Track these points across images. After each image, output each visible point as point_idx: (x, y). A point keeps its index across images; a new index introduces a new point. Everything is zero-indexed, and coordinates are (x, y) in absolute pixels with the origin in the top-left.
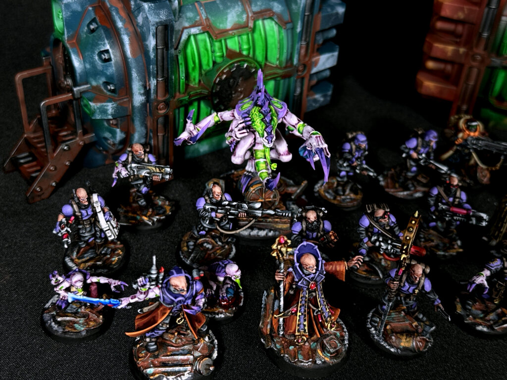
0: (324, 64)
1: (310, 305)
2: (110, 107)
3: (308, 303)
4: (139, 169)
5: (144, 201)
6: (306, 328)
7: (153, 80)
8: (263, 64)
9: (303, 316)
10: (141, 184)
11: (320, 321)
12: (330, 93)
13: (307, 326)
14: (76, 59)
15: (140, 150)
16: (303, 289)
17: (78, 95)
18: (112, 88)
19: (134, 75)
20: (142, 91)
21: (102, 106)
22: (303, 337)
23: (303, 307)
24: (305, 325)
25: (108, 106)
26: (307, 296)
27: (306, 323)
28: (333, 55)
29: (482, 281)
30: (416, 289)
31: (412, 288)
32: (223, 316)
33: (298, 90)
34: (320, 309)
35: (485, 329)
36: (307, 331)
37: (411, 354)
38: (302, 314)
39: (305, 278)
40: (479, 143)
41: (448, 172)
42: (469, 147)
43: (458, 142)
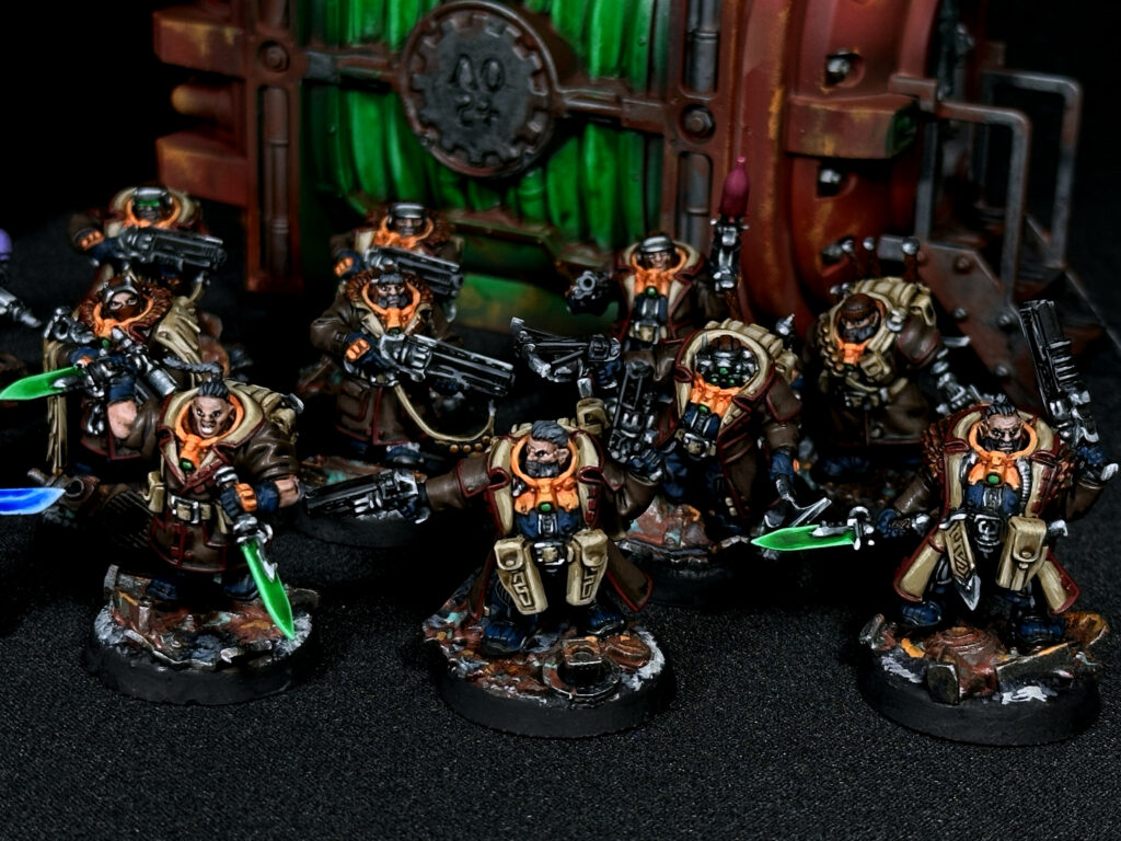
40: (146, 242)
41: (16, 310)
42: (121, 256)
43: (89, 241)
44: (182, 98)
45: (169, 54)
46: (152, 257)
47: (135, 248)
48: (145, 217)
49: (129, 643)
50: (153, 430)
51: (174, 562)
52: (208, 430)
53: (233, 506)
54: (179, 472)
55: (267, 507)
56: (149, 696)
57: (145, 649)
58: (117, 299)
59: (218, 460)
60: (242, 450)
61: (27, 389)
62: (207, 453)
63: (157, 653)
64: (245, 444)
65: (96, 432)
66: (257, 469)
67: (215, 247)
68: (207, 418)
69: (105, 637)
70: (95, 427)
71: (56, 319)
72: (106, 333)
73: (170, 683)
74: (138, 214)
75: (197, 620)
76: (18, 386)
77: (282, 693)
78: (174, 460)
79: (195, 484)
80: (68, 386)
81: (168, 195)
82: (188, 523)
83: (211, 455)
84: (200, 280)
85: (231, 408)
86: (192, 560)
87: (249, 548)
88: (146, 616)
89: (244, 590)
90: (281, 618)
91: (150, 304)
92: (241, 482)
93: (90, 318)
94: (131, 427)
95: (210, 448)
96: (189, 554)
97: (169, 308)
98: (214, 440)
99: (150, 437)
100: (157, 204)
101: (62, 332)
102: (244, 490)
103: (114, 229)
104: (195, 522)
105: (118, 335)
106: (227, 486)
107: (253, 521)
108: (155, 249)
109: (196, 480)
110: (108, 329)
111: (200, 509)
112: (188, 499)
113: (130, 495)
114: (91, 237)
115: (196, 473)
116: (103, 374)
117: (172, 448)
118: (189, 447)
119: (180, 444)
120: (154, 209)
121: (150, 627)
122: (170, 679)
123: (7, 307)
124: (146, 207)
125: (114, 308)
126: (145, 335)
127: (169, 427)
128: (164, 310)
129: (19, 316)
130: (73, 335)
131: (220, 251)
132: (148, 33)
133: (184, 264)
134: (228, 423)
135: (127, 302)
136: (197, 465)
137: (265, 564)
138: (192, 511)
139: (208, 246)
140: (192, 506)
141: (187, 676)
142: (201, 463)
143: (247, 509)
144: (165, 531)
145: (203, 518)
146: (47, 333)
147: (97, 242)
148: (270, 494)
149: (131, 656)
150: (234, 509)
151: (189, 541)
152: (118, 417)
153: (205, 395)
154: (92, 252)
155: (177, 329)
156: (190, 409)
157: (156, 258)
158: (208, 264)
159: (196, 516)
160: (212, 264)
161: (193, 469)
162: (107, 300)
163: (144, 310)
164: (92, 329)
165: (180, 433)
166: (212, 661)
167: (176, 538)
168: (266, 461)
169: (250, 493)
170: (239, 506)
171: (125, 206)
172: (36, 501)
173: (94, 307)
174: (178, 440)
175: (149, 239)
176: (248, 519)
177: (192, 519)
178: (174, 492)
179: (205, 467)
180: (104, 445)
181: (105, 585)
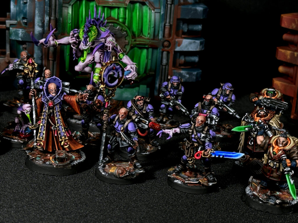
0: (186, 46)
1: (49, 120)
2: (21, 32)
3: (47, 117)
4: (19, 65)
5: (22, 92)
6: (44, 136)
7: (47, 16)
8: (136, 33)
9: (43, 127)
10: (20, 78)
11: (56, 135)
12: (195, 73)
13: (45, 134)
14: (13, 4)
15: (24, 55)
16: (45, 106)
17: (8, 26)
18: (26, 21)
19: (37, 12)
20: (40, 24)
21: (16, 30)
22: (41, 142)
23: (44, 120)
24: (43, 133)
25: (19, 31)
26: (47, 111)
27: (44, 132)
28: (195, 42)
29: (170, 132)
30: (122, 127)
31: (120, 126)
32: (16, 141)
33: (165, 61)
34: (57, 126)
35: (180, 182)
36: (44, 138)
37: (114, 178)
38: (43, 125)
39: (47, 97)
40: (268, 101)
41: (235, 114)
42: (262, 104)
43: (254, 99)
44: (281, 69)
45: (280, 57)
46: (269, 105)
47: (265, 103)
48: (269, 96)
49: (254, 195)
50: (267, 144)
51: (268, 177)
52: (281, 145)
53: (285, 164)
54: (272, 154)
55: (293, 166)
56: (257, 209)
57: (257, 197)
58: (261, 113)
59: (282, 153)
60: (289, 151)
61: (239, 129)
62: (280, 151)
63: (260, 198)
64: (290, 150)
65: (251, 144)
66: (292, 157)
67: (285, 104)
68: (281, 142)
69: (248, 193)
70: (251, 143)
71: (246, 116)
72: (257, 120)
73: (262, 206)
74: (267, 94)
75: (271, 192)
76: (237, 128)
77: (290, 214)
78: (271, 151)
79: (276, 158)
80: (248, 130)
81: (275, 91)
82: (273, 167)
83: (281, 151)
84: (281, 112)
85: (287, 141)
86: (272, 177)
87: (287, 175)
88: (259, 189)
89: (284, 187)
90: (293, 194)
91: (269, 115)
92: (288, 159)
93: (254, 117)
94: (262, 142)
95: (281, 150)
96: (272, 175)
97: (273, 117)
98: (282, 148)
99: (266, 145)
100: (272, 93)
101: (246, 119)
102: (288, 161)
103: (261, 98)
104: (274, 167)
105: (260, 121)
106: (284, 159)
107: (289, 169)
108: (270, 104)
109: (276, 157)
110: (258, 119)
111: (276, 165)
112: (274, 161)
113: (257, 161)
114: (255, 99)
115: (277, 155)
116: (257, 128)
117: (271, 148)
118: (276, 149)
119: (273, 148)
120: (271, 94)
121: (259, 192)
122: (262, 205)
123: (233, 113)
124: (269, 93)
125: (260, 115)
126: (267, 122)
127: (271, 143)
128: (272, 117)
129: (235, 115)
130: (249, 120)
131: (287, 106)
132: (275, 52)
133: (277, 108)
134: (286, 144)
135: (263, 114)
136: (277, 153)
137: (291, 180)
138: (274, 164)
139: (284, 104)
140: (274, 163)
141: (267, 205)
142: (278, 153)
143: (288, 166)
144: (266, 169)
145: (277, 167)
146: (243, 119)
147: (256, 100)
148: (294, 163)
149: (254, 198)
150: (285, 165)
151: (272, 172)
152: (259, 139)
153: (281, 136)
154: (255, 102)
155: (275, 122)
156: (277, 140)
157: (270, 105)
158: (283, 108)
159: (275, 166)
160: (284, 108)
161: (276, 154)
162: (258, 113)
163: (267, 116)
164: (254, 119)
165: (274, 145)
166: (274, 202)
167: (269, 171)
168: (294, 155)
169: (289, 162)
170: (286, 165)
171: (264, 92)
172: (237, 156)
173: (255, 114)
174: (273, 147)
175: (269, 101)
176: (288, 168)
177: (274, 166)
178: (270, 159)
179: (279, 154)
180: (253, 148)
181: (249, 181)
